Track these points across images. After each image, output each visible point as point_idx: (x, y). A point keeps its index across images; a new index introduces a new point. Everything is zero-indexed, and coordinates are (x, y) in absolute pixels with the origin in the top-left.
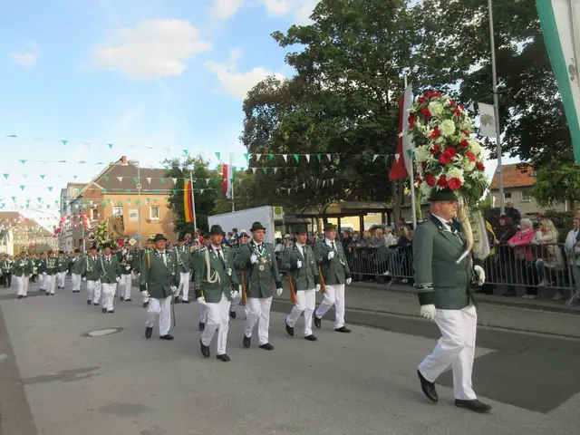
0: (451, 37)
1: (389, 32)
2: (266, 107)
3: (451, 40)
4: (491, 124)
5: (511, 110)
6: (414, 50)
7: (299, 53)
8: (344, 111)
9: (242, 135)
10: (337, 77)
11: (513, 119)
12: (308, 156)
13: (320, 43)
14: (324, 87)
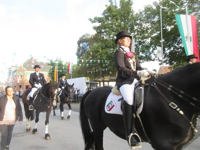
0: (148, 24)
1: (128, 21)
2: (85, 43)
3: (148, 25)
4: (160, 53)
5: (166, 49)
6: (135, 28)
7: (97, 26)
8: (112, 46)
9: (76, 52)
10: (110, 35)
11: (166, 52)
12: (99, 61)
13: (105, 23)
14: (105, 38)
